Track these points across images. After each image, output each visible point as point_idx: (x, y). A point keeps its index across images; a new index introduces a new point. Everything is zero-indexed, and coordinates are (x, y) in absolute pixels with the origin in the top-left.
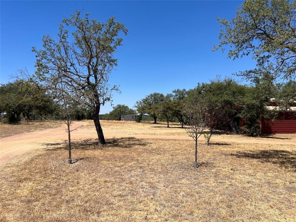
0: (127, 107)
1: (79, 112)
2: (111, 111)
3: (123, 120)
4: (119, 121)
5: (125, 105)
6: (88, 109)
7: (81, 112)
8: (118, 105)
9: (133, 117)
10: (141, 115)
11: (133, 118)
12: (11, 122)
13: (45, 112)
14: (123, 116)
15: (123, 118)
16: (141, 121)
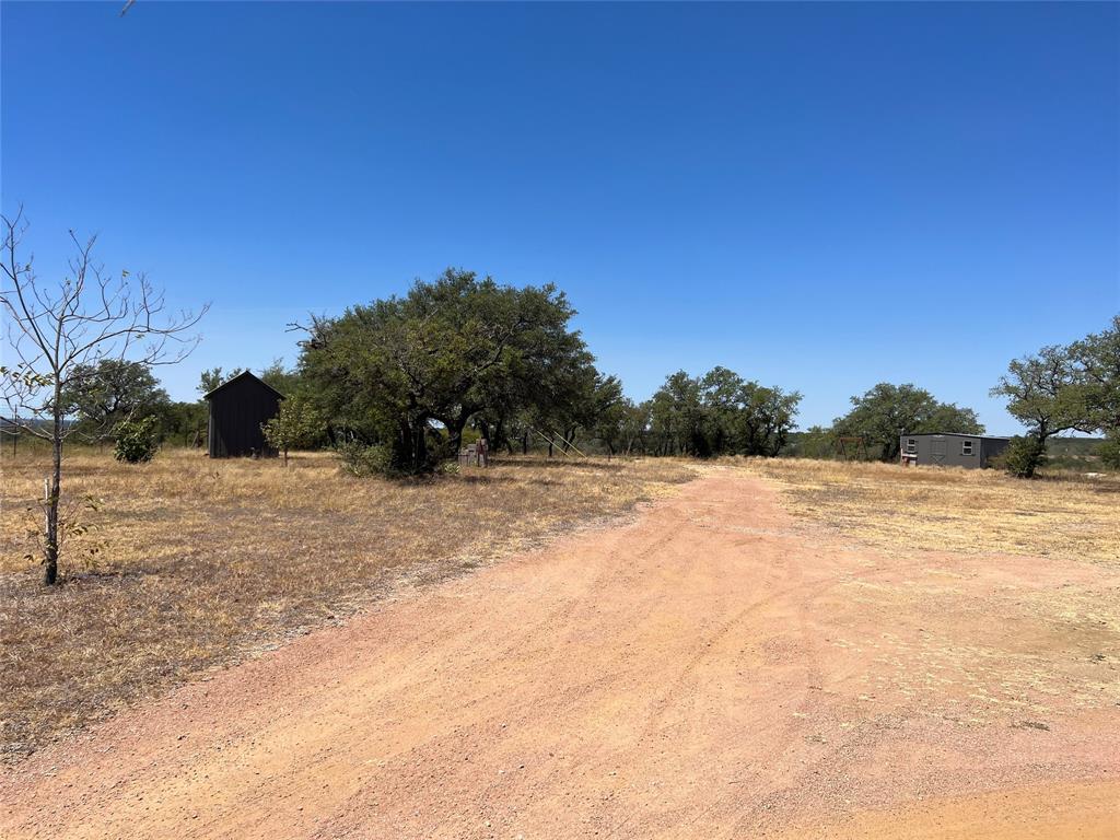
0: (924, 396)
1: (703, 418)
2: (843, 418)
3: (910, 459)
4: (888, 467)
5: (916, 388)
6: (741, 406)
7: (715, 420)
8: (879, 387)
9: (968, 444)
10: (1041, 436)
11: (967, 451)
12: (400, 468)
13: (562, 417)
14: (912, 442)
15: (911, 448)
16: (1038, 471)
